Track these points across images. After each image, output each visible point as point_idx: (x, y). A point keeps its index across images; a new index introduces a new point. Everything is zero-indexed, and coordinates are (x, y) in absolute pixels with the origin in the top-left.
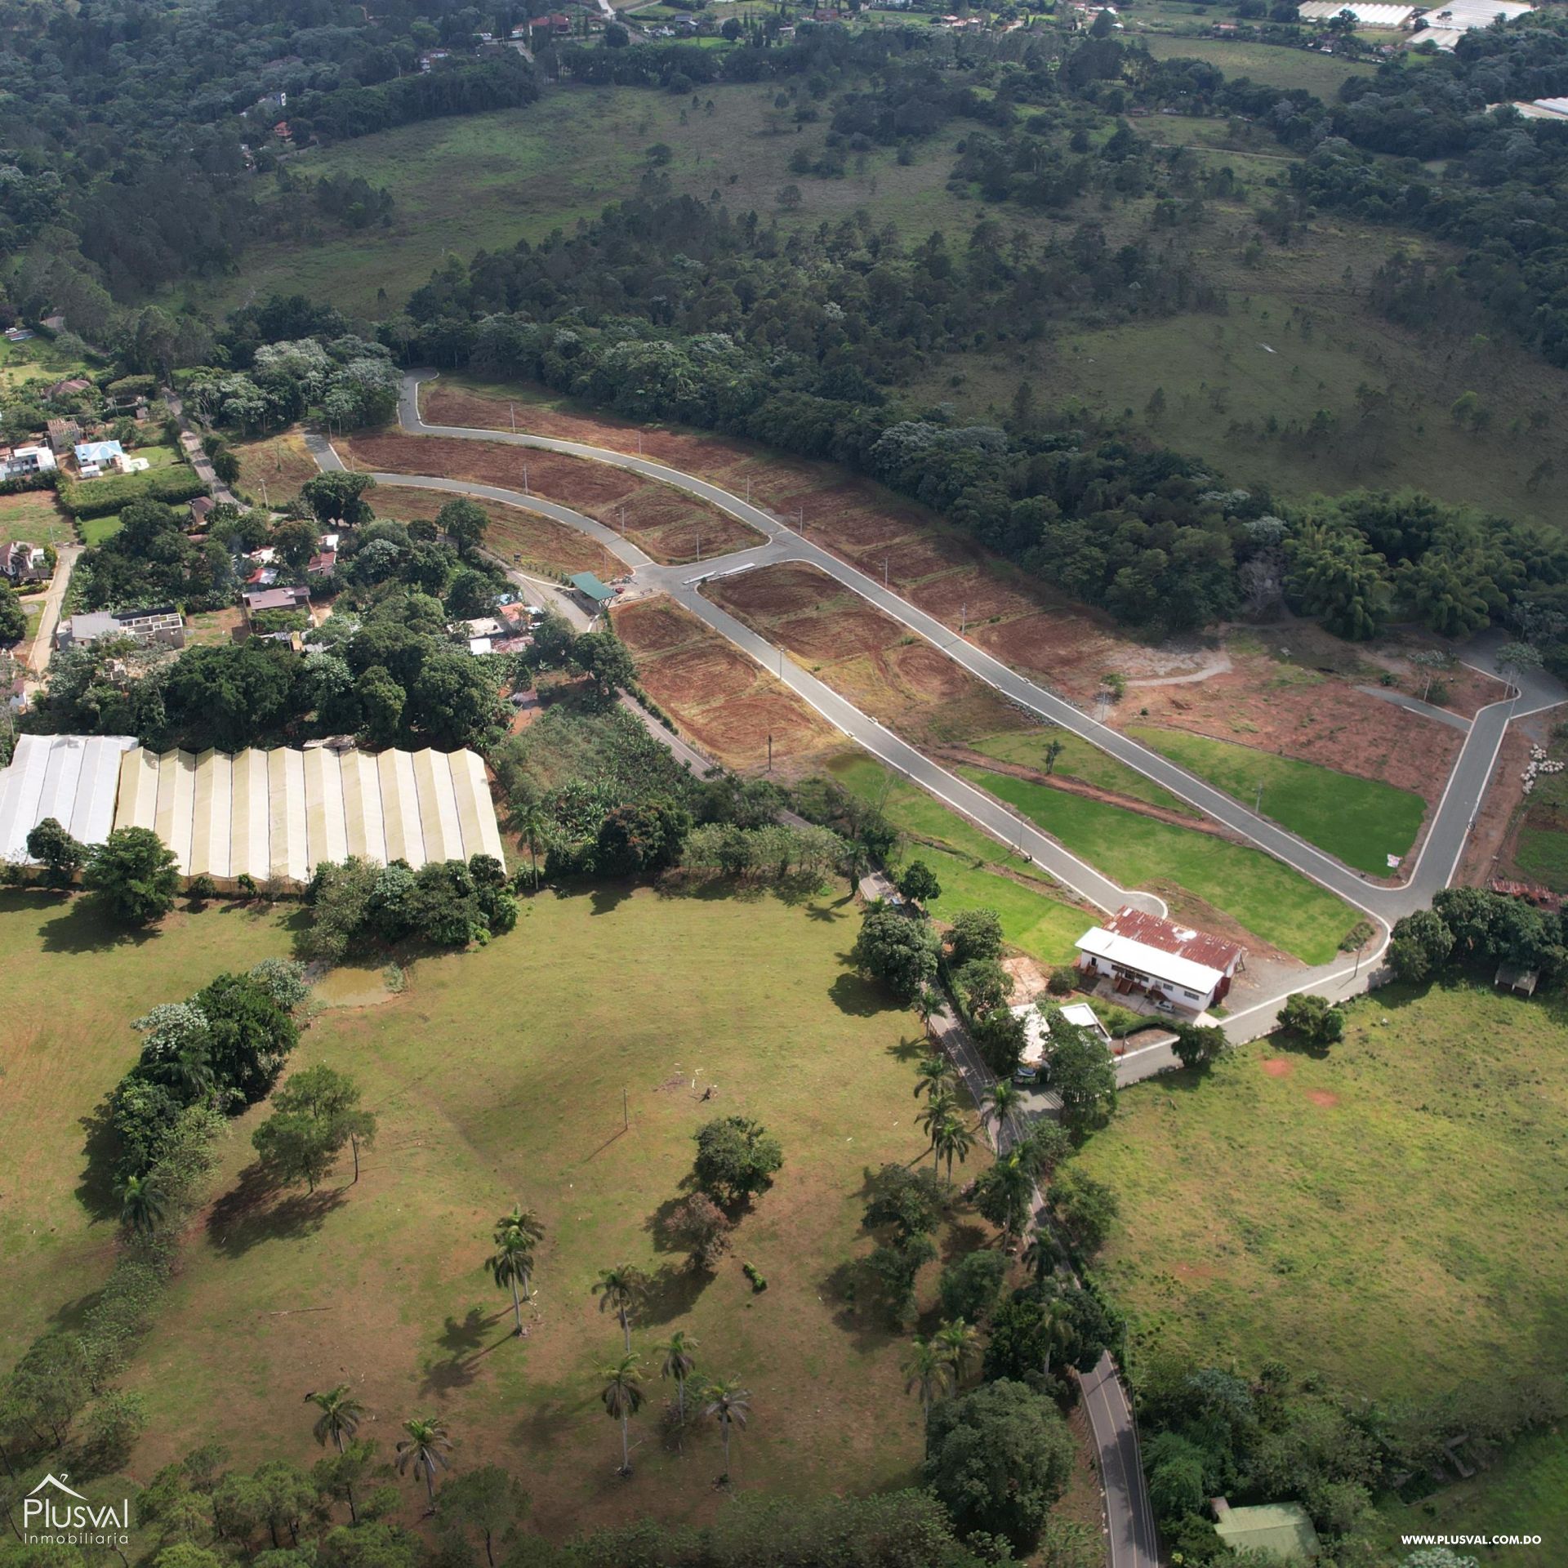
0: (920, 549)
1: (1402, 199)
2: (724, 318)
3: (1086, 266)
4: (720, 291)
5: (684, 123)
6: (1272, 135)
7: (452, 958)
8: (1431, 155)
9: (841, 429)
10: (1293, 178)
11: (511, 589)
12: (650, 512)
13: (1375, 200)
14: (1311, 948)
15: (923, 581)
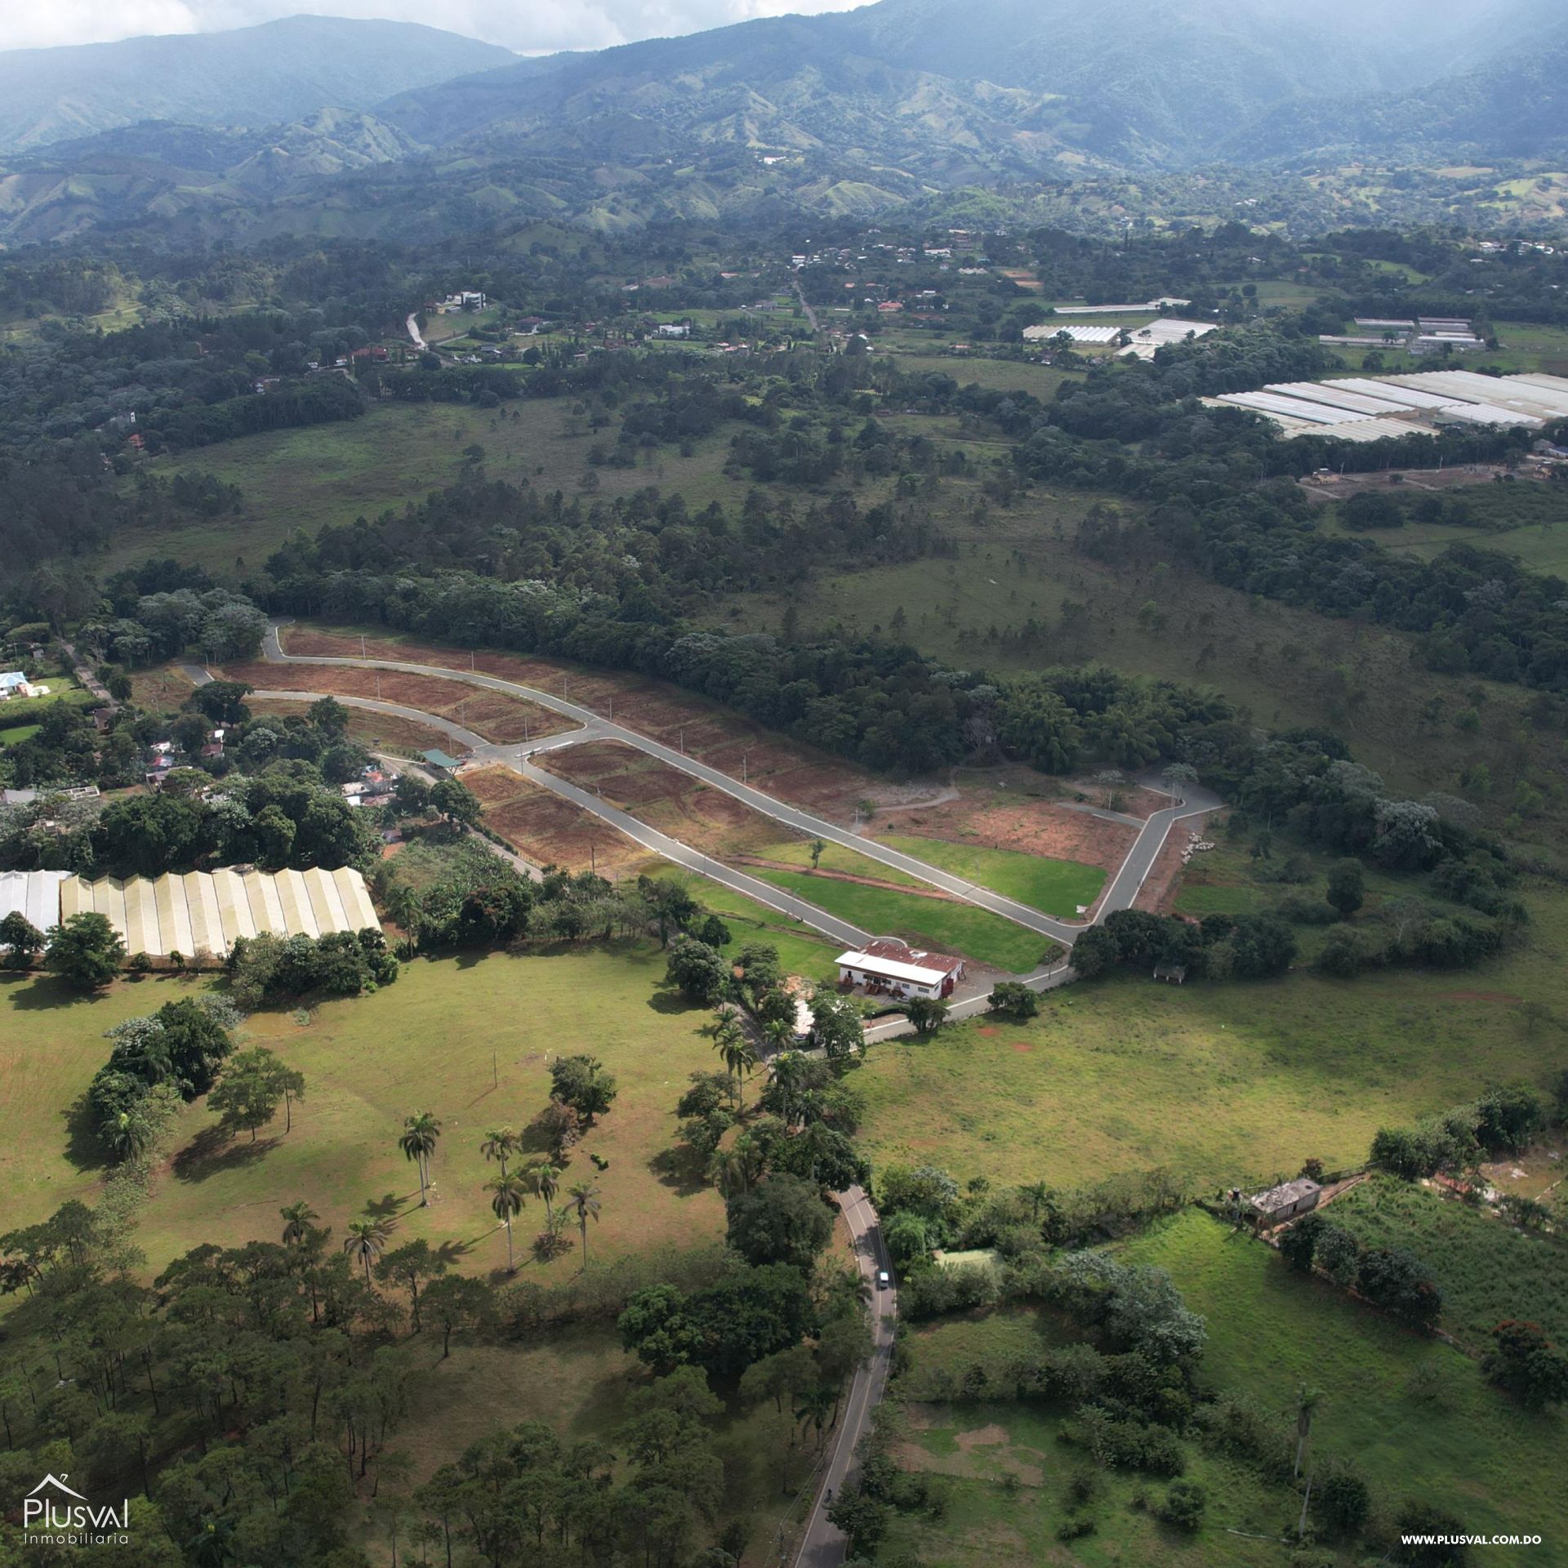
0: (709, 728)
1: (1105, 470)
2: (538, 569)
3: (841, 526)
4: (534, 549)
5: (494, 430)
6: (998, 427)
7: (348, 1001)
8: (1133, 438)
9: (640, 642)
10: (1015, 459)
11: (376, 763)
12: (484, 710)
13: (1082, 471)
14: (1016, 964)
15: (710, 749)
